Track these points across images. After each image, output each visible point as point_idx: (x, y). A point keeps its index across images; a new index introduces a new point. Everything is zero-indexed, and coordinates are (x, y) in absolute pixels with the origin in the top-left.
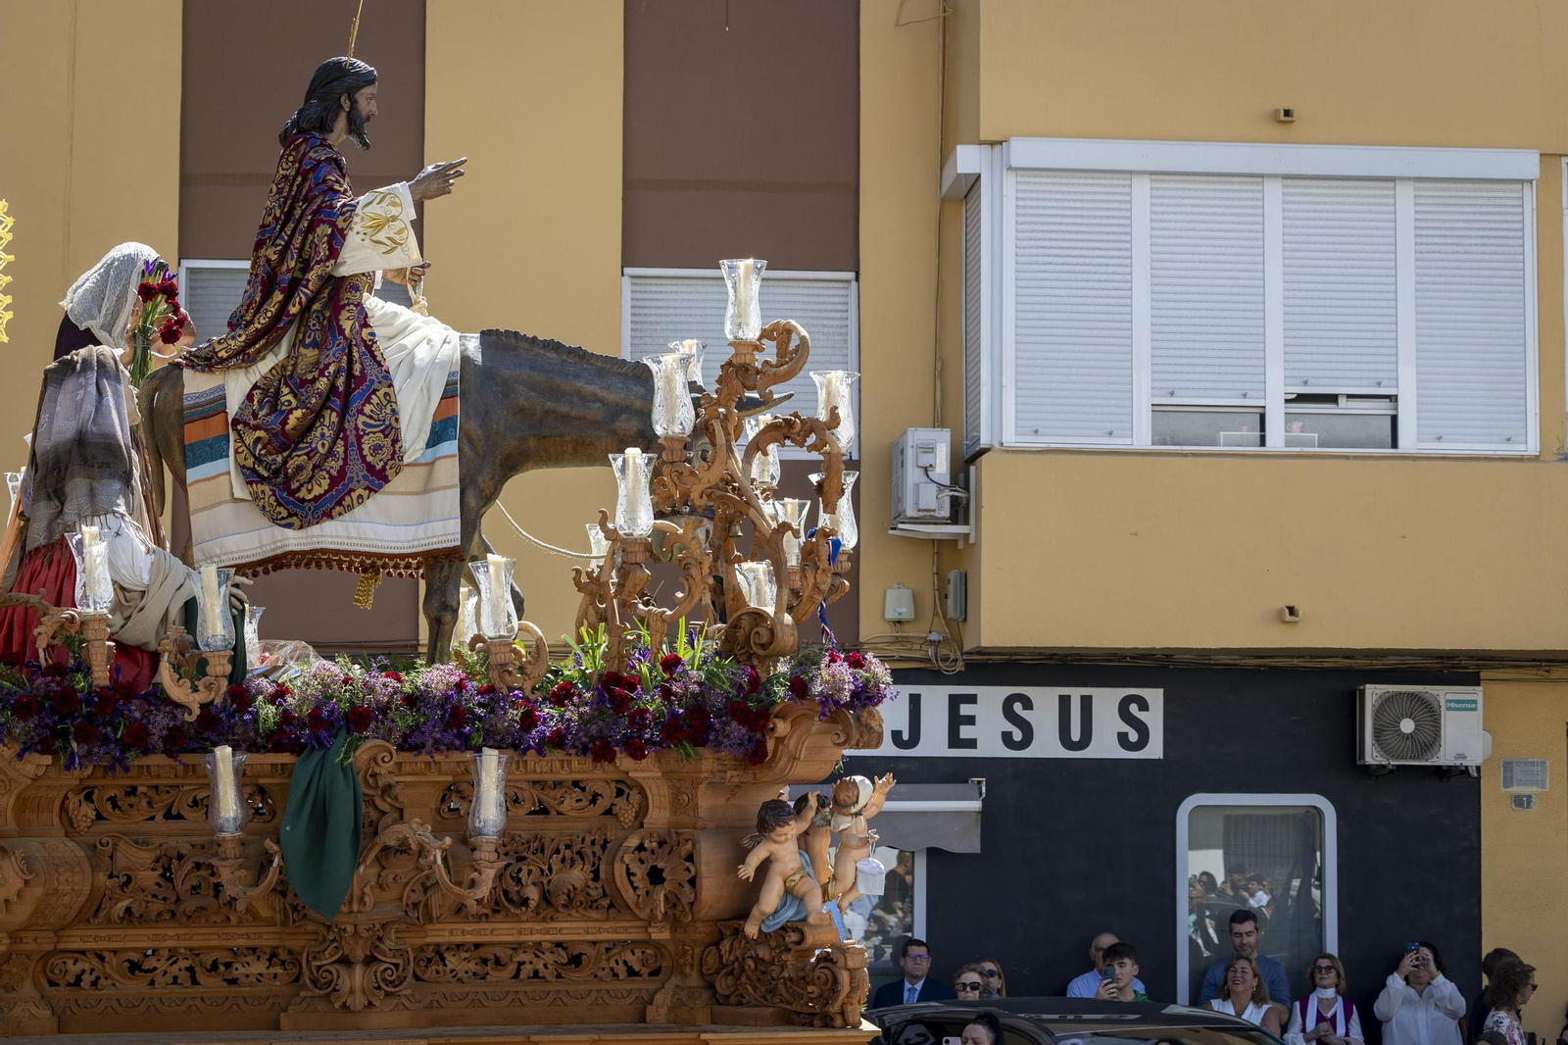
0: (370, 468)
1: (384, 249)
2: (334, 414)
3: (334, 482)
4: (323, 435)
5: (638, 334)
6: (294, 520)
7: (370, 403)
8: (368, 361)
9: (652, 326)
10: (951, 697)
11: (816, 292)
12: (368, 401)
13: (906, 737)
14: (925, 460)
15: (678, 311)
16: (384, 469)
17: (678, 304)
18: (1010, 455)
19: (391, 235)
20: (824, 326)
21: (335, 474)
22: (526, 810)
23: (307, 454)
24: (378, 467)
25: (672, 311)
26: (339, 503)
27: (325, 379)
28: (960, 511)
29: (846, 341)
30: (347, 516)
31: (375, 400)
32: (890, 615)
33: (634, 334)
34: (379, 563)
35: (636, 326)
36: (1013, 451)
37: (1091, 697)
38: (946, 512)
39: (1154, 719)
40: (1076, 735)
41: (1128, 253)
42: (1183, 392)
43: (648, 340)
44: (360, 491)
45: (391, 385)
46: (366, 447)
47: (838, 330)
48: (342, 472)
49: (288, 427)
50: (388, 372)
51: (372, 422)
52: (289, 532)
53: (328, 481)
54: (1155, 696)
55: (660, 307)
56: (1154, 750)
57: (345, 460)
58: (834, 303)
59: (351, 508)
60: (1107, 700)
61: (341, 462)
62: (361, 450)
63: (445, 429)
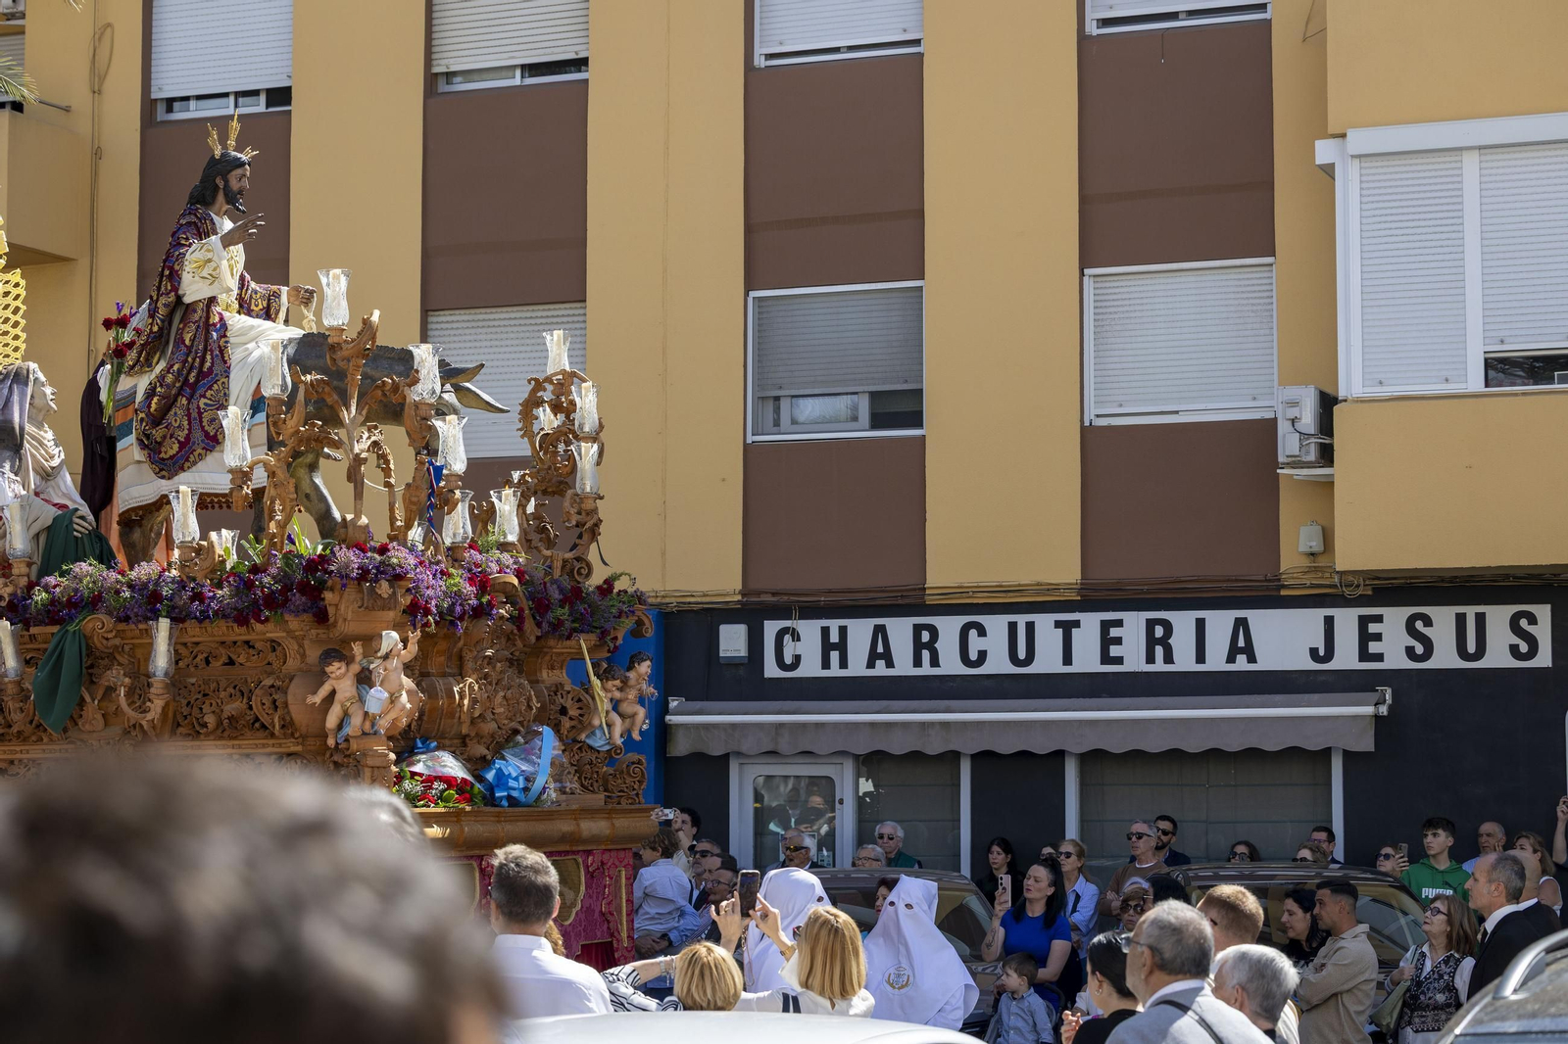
0: (207, 434)
1: (209, 282)
2: (184, 399)
3: (182, 445)
4: (176, 413)
5: (1100, 323)
6: (164, 473)
7: (211, 390)
8: (218, 361)
9: (1111, 316)
10: (1361, 618)
11: (1246, 276)
12: (210, 388)
13: (1322, 653)
14: (1292, 413)
15: (1132, 302)
16: (216, 435)
17: (1131, 296)
18: (1360, 405)
19: (210, 272)
20: (1253, 305)
21: (183, 440)
22: (221, 662)
23: (166, 427)
24: (212, 434)
25: (1127, 302)
26: (187, 460)
27: (170, 375)
28: (1327, 455)
29: (1272, 316)
30: (194, 468)
31: (215, 387)
32: (1302, 548)
33: (1096, 324)
34: (216, 500)
35: (1097, 317)
36: (1361, 401)
37: (1484, 614)
38: (1312, 456)
39: (1543, 632)
40: (1471, 648)
41: (1460, 221)
42: (1512, 340)
43: (1108, 328)
44: (199, 451)
45: (228, 377)
46: (205, 420)
47: (1264, 307)
48: (188, 438)
49: (152, 410)
50: (229, 368)
51: (211, 402)
52: (163, 481)
53: (178, 445)
54: (1543, 612)
55: (1118, 300)
56: (1544, 659)
57: (189, 430)
58: (1262, 284)
59: (195, 463)
60: (1499, 617)
61: (186, 432)
62: (201, 422)
63: (259, 404)
